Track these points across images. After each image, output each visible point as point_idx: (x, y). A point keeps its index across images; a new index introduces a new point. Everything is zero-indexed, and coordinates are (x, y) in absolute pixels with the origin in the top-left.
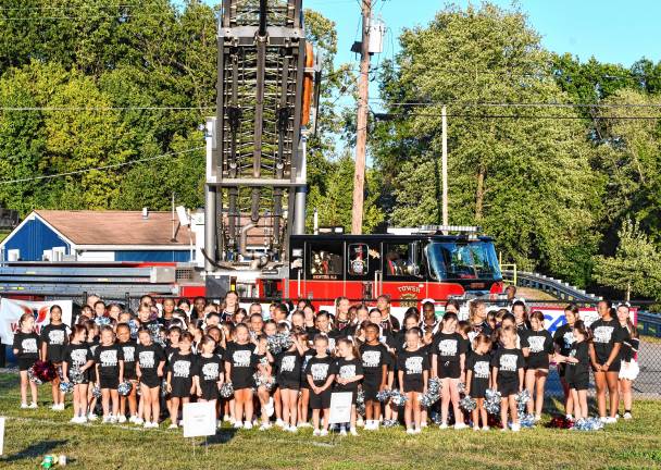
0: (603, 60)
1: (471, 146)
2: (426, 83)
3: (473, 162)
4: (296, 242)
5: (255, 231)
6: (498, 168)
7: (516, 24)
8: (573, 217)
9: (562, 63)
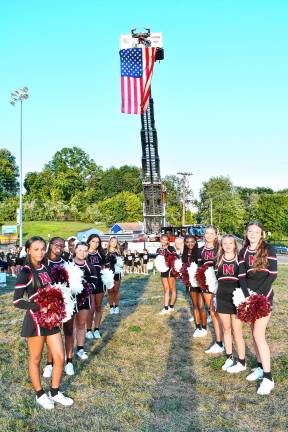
0: (261, 187)
1: (217, 207)
2: (208, 193)
3: (218, 211)
4: (163, 228)
5: (155, 226)
6: (224, 212)
7: (227, 180)
8: (240, 222)
9: (239, 188)
